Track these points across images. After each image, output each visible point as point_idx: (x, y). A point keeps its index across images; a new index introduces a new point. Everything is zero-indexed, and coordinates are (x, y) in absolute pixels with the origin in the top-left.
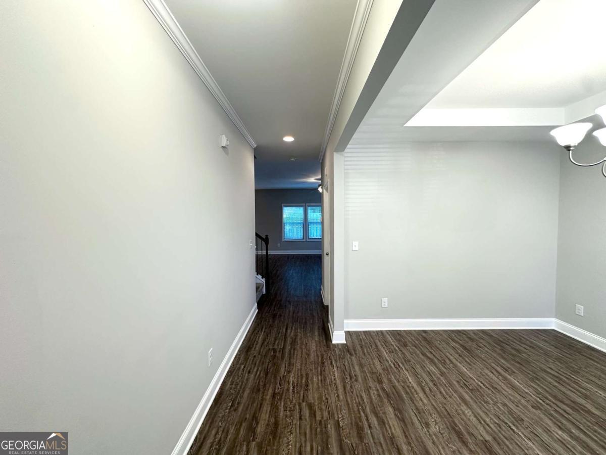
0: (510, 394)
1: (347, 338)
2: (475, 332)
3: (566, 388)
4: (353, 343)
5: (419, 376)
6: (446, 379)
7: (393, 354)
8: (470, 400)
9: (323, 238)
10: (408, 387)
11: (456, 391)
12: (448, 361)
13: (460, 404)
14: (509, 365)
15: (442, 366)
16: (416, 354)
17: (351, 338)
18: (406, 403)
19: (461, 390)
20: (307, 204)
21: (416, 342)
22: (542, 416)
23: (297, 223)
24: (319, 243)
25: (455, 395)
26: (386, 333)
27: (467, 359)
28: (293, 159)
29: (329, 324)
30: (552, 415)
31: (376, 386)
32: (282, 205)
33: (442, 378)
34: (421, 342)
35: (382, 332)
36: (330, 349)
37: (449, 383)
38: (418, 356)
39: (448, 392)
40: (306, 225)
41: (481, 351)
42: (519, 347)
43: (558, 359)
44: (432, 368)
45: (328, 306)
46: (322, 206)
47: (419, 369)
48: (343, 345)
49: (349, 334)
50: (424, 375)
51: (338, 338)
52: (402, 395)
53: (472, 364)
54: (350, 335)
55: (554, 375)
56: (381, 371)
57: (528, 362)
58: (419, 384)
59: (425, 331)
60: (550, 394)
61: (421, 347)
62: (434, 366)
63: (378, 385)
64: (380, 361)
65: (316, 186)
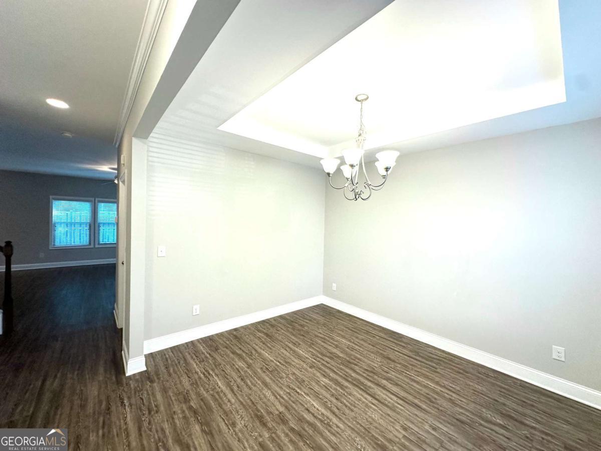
0: (297, 363)
1: (148, 363)
2: (275, 319)
3: (328, 344)
4: (156, 366)
5: (228, 377)
6: (252, 370)
7: (203, 363)
8: (271, 382)
9: (117, 244)
10: (217, 393)
11: (259, 378)
12: (254, 352)
13: (262, 389)
14: (296, 339)
15: (249, 358)
16: (227, 356)
17: (154, 360)
18: (214, 410)
19: (263, 375)
20: (97, 199)
21: (227, 342)
22: (315, 372)
23: (81, 224)
24: (112, 250)
25: (259, 382)
26: (197, 343)
27: (269, 345)
28: (67, 134)
29: (123, 352)
30: (320, 369)
31: (182, 407)
32: (51, 197)
33: (249, 371)
34: (231, 341)
35: (192, 342)
36: (122, 385)
37: (255, 373)
38: (228, 356)
39: (253, 381)
40: (94, 226)
41: (279, 334)
42: (303, 322)
43: (324, 325)
44: (241, 364)
45: (122, 329)
46: (117, 203)
47: (228, 369)
48: (141, 373)
49: (150, 357)
50: (234, 374)
51: (135, 366)
52: (210, 403)
53: (272, 348)
54: (153, 357)
55: (321, 337)
56: (189, 388)
57: (308, 332)
58: (228, 385)
59: (236, 330)
60: (319, 353)
61: (232, 346)
62: (242, 362)
63: (184, 406)
64: (188, 377)
65: (111, 177)
